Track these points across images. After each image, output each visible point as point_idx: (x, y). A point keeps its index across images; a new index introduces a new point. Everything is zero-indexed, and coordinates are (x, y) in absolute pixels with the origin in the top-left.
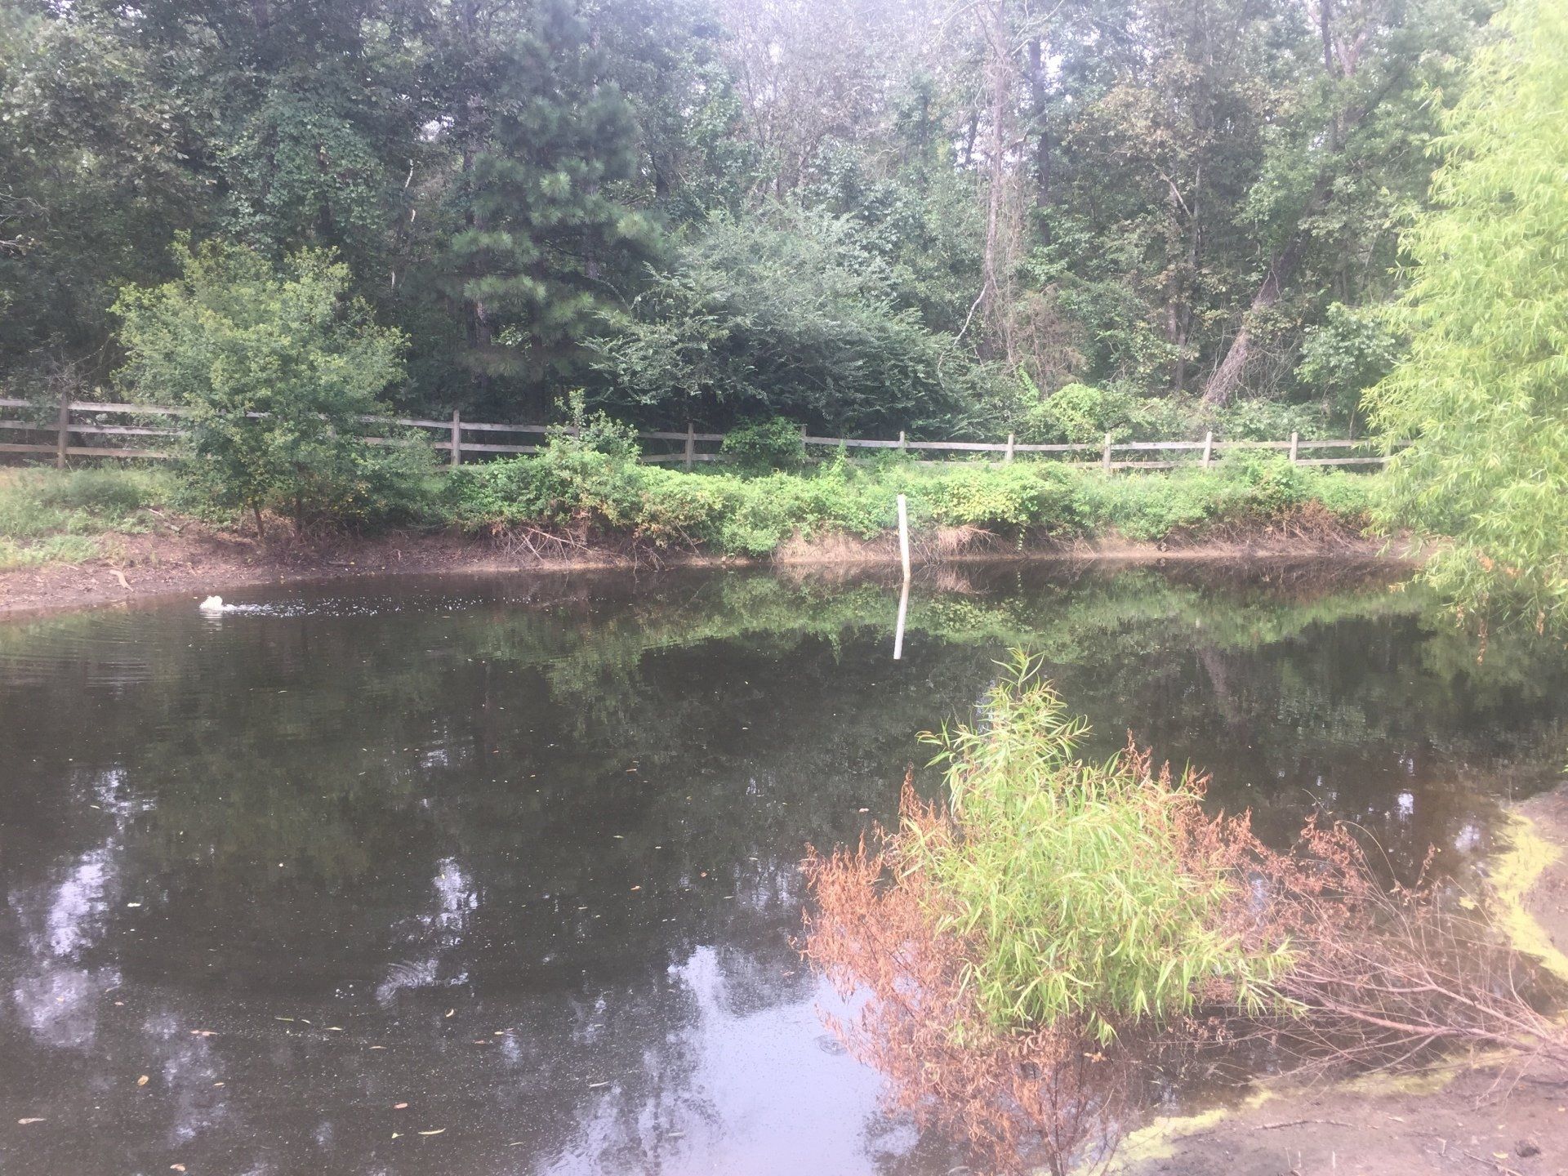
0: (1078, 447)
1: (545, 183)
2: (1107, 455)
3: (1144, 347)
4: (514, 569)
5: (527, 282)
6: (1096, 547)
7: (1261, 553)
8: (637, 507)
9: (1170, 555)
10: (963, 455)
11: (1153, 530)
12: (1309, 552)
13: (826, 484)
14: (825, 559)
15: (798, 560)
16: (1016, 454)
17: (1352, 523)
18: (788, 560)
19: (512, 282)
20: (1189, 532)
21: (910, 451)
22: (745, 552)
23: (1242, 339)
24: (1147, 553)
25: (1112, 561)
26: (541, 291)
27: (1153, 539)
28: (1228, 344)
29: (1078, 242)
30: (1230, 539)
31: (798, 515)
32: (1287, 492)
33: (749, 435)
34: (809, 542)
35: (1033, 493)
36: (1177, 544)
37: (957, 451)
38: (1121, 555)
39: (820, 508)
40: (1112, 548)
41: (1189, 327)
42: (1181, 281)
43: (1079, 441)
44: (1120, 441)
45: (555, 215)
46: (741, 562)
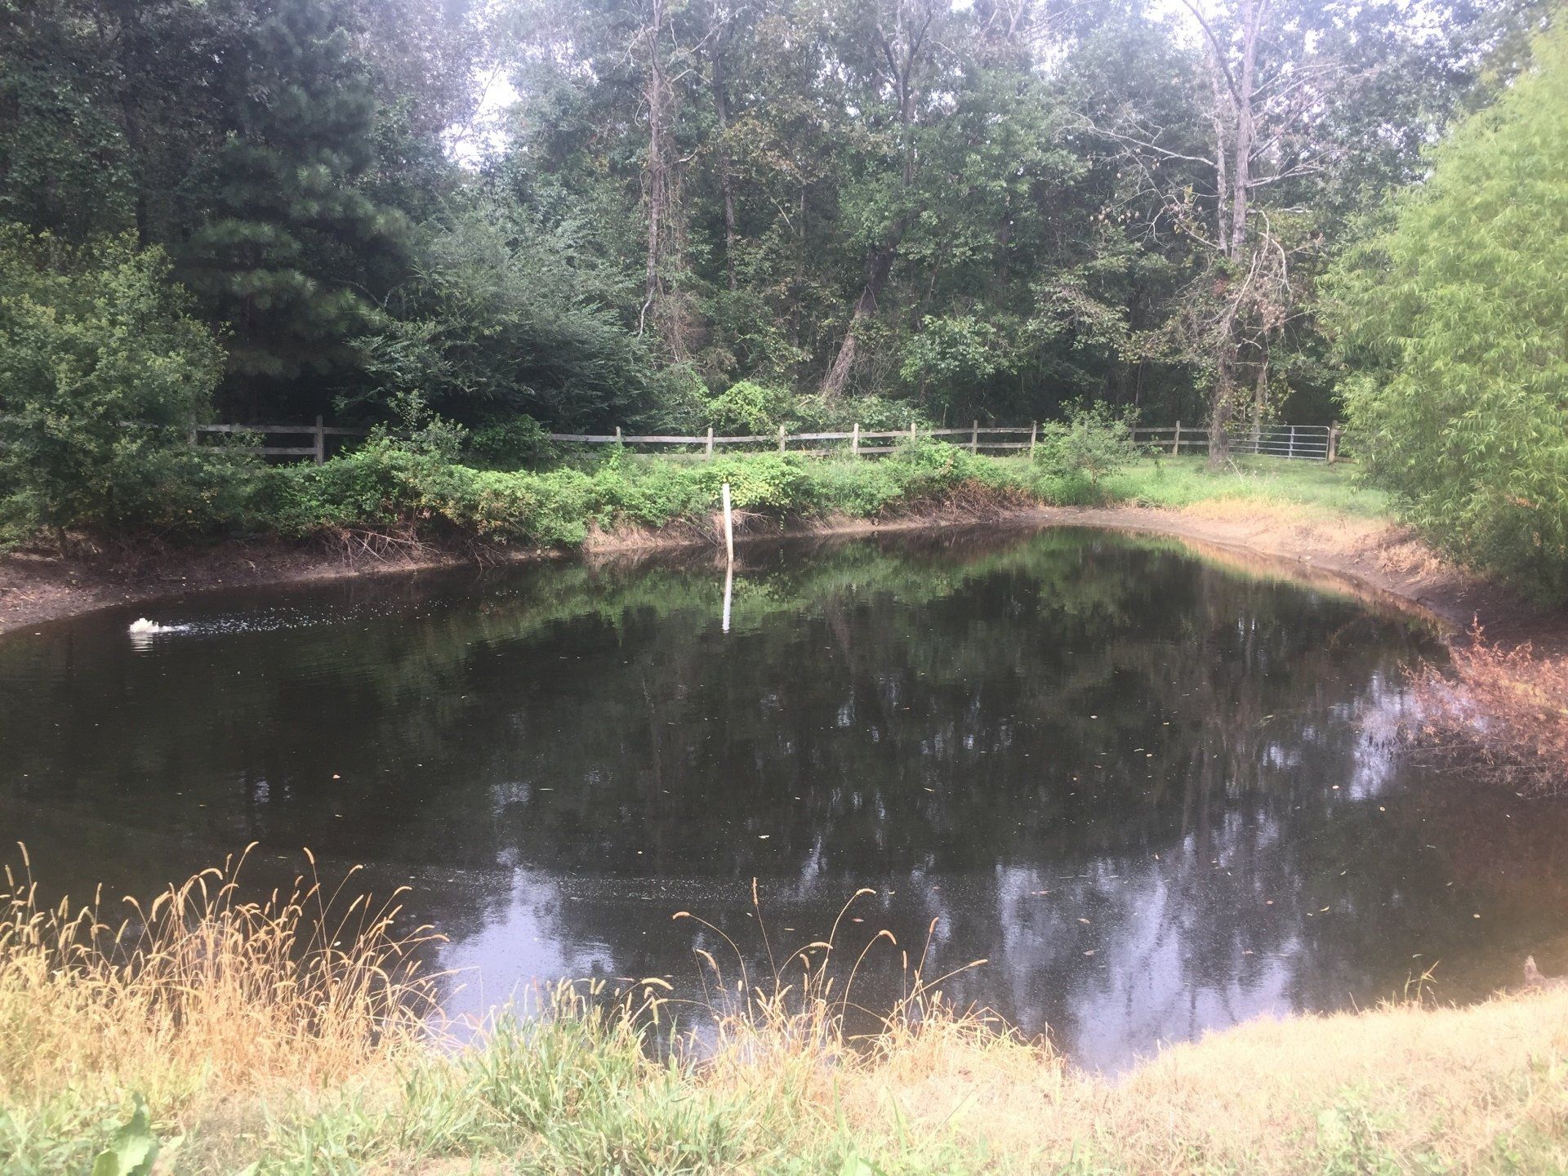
0: (761, 438)
1: (303, 173)
2: (782, 445)
3: (776, 349)
4: (353, 574)
5: (298, 277)
6: (829, 525)
7: (943, 523)
8: (473, 507)
9: (882, 528)
10: (672, 447)
11: (869, 507)
12: (974, 521)
13: (609, 478)
14: (623, 546)
15: (600, 549)
16: (716, 445)
17: (1003, 496)
18: (593, 550)
19: (281, 275)
20: (891, 510)
21: (626, 445)
22: (559, 544)
23: (850, 342)
24: (863, 527)
25: (841, 536)
26: (311, 285)
27: (868, 515)
28: (839, 347)
29: (701, 253)
30: (920, 513)
31: (595, 506)
32: (956, 472)
33: (501, 431)
34: (606, 532)
35: (791, 478)
36: (885, 518)
37: (667, 444)
38: (848, 530)
39: (614, 499)
40: (840, 524)
41: (801, 334)
42: (795, 292)
43: (759, 433)
44: (790, 433)
45: (314, 208)
46: (554, 554)
